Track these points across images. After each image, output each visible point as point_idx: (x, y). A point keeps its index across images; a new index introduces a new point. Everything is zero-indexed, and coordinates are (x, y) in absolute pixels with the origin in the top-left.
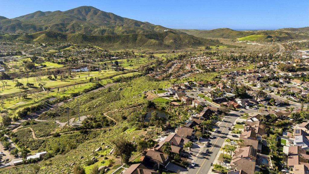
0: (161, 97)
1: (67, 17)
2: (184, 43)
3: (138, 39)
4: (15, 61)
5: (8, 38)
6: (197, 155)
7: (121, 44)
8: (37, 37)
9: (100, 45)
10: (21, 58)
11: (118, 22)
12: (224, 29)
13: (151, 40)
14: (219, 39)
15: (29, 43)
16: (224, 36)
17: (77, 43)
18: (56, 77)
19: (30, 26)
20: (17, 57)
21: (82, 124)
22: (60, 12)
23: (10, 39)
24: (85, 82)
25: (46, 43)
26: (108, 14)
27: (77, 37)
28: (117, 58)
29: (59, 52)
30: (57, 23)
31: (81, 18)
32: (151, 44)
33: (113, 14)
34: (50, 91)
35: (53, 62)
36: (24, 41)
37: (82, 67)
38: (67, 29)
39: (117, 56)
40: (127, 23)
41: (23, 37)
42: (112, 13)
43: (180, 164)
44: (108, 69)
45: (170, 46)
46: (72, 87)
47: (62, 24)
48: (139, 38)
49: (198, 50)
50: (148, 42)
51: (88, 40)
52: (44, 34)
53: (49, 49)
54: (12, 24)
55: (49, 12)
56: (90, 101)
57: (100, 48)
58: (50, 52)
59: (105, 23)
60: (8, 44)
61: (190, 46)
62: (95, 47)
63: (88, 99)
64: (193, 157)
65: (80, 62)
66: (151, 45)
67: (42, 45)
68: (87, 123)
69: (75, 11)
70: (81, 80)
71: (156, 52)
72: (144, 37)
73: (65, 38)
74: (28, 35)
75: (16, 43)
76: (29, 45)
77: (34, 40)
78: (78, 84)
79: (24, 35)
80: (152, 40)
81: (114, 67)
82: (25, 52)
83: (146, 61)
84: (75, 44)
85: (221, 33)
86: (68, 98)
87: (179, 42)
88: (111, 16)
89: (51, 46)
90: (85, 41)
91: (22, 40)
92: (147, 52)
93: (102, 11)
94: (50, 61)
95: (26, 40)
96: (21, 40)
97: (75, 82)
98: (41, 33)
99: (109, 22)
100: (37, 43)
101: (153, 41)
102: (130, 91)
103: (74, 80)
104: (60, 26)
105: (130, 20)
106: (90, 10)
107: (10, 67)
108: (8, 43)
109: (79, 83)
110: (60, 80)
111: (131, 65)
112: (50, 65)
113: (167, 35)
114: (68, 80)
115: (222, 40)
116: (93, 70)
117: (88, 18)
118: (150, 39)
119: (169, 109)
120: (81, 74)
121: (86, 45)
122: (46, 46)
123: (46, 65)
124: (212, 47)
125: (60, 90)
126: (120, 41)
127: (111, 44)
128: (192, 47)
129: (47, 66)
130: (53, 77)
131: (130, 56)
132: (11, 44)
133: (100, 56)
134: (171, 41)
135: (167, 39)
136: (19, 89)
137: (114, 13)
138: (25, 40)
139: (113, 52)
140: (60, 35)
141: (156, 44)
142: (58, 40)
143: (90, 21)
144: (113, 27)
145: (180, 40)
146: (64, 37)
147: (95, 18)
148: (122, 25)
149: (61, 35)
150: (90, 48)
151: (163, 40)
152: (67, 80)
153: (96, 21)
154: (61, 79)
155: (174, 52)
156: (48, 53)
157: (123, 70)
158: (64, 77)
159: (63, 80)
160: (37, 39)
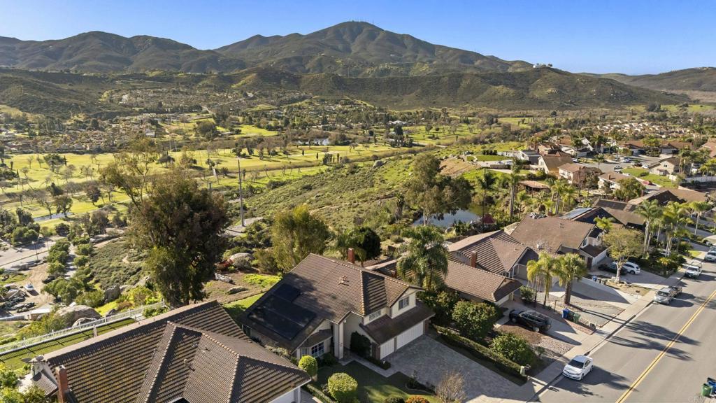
0: (487, 168)
1: (311, 46)
2: (585, 95)
3: (462, 85)
4: (182, 122)
5: (183, 81)
6: (609, 328)
7: (419, 97)
8: (240, 81)
9: (371, 99)
10: (197, 117)
11: (420, 56)
12: (705, 71)
13: (497, 87)
14: (688, 93)
15: (222, 91)
16: (703, 86)
17: (321, 94)
18: (251, 152)
19: (234, 63)
21: (245, 232)
22: (297, 35)
23: (186, 83)
24: (313, 164)
25: (256, 91)
26: (399, 38)
27: (322, 81)
28: (404, 123)
29: (278, 109)
30: (289, 56)
31: (340, 47)
32: (496, 97)
33: (412, 37)
34: (226, 176)
35: (259, 127)
36: (213, 88)
37: (319, 137)
38: (307, 68)
39: (403, 119)
40: (442, 57)
41: (213, 79)
42: (408, 36)
43: (486, 351)
44: (376, 141)
45: (547, 102)
46: (279, 172)
47: (296, 59)
48: (464, 83)
49: (623, 112)
50: (488, 91)
51: (344, 89)
52: (255, 74)
53: (258, 103)
54: (200, 57)
55: (277, 37)
56: (300, 194)
57: (368, 105)
58: (258, 109)
59: (391, 57)
60: (182, 92)
61: (603, 104)
62: (360, 102)
63: (299, 190)
64: (580, 335)
65: (317, 129)
66: (496, 100)
67: (246, 95)
68: (258, 231)
69: (329, 33)
70: (305, 161)
71: (506, 113)
72: (478, 81)
73: (297, 84)
74: (223, 76)
75: (198, 92)
76: (222, 94)
77: (234, 86)
78: (296, 167)
79: (215, 75)
80: (500, 87)
81: (391, 140)
82: (209, 106)
83: (476, 131)
84: (316, 97)
85: (697, 79)
86: (258, 192)
87: (572, 94)
88: (406, 42)
89: (264, 98)
90: (340, 89)
91: (211, 86)
92: (480, 114)
93: (387, 32)
94: (251, 124)
95: (217, 85)
96: (207, 86)
97: (291, 163)
98: (249, 72)
99: (401, 56)
100: (237, 92)
101: (502, 89)
102: (402, 169)
103: (289, 159)
104: (294, 63)
105: (450, 51)
106: (362, 31)
107: (167, 131)
108: (181, 90)
109: (299, 165)
110: (259, 158)
111: (433, 137)
112: (250, 131)
113: (540, 76)
114: (276, 160)
115: (696, 95)
116: (339, 142)
117: (355, 48)
118: (495, 85)
119: (508, 202)
120: (310, 149)
121: (339, 98)
122: (253, 98)
123: (241, 131)
124: (668, 106)
125: (248, 174)
126: (419, 90)
127: (397, 97)
128: (607, 106)
129: (242, 133)
130: (245, 151)
131: (436, 119)
132: (187, 93)
133: (364, 118)
134: (549, 90)
135: (539, 86)
136: (163, 169)
137: (414, 36)
139: (397, 112)
140: (287, 77)
141: (507, 97)
142: (281, 87)
143: (358, 53)
144: (409, 65)
145: (575, 88)
146: (295, 81)
147: (371, 47)
148: (431, 62)
149: (290, 76)
150: (346, 104)
151: (528, 89)
152: (275, 158)
153: (373, 54)
154: (261, 156)
155: (554, 114)
156: (254, 109)
157: (411, 145)
158: (269, 151)
159: (264, 157)
160: (240, 84)
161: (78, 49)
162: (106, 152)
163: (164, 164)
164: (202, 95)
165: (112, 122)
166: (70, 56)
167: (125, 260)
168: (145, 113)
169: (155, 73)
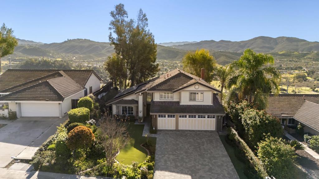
4: (289, 74)
10: (298, 72)
20: (294, 72)
79: (315, 53)
82: (307, 67)
138: (314, 58)
164: (305, 62)
169: (283, 52)
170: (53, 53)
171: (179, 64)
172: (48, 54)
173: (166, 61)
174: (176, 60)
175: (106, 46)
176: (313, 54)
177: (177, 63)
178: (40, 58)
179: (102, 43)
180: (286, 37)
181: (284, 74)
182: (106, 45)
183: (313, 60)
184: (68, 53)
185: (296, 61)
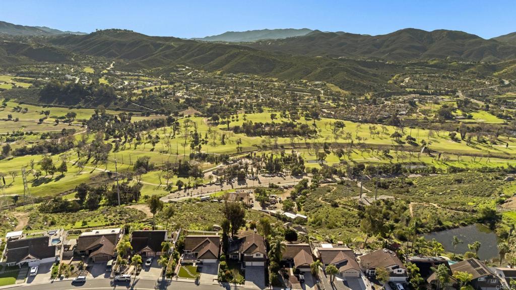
4: (434, 103)
5: (453, 68)
10: (449, 100)
15: (483, 78)
18: (463, 137)
20: (443, 99)
21: (371, 204)
24: (511, 157)
25: (512, 81)
34: (429, 154)
35: (493, 114)
46: (469, 158)
53: (508, 91)
54: (482, 46)
58: (504, 96)
63: (453, 181)
67: (502, 82)
68: (378, 205)
70: (504, 152)
75: (462, 77)
76: (481, 80)
77: (496, 74)
79: (481, 64)
82: (463, 91)
91: (475, 73)
95: (480, 73)
96: (472, 73)
97: (489, 152)
100: (496, 79)
103: (492, 148)
107: (418, 111)
108: (450, 76)
109: (494, 155)
112: (482, 118)
122: (508, 85)
123: (472, 116)
125: (442, 157)
129: (473, 118)
130: (458, 135)
138: (478, 74)
152: (480, 145)
154: (469, 142)
158: (478, 139)
159: (471, 143)
160: (502, 72)
161: (394, 41)
162: (369, 122)
163: (395, 138)
164: (465, 80)
165: (386, 100)
166: (388, 46)
167: (320, 199)
168: (413, 93)
169: (435, 61)
170: (76, 57)
171: (276, 83)
172: (68, 58)
173: (256, 76)
174: (271, 76)
175: (160, 44)
176: (479, 66)
177: (273, 81)
178: (57, 66)
179: (153, 37)
180: (446, 30)
181: (427, 103)
182: (161, 42)
183: (477, 77)
184: (100, 55)
185: (453, 79)
